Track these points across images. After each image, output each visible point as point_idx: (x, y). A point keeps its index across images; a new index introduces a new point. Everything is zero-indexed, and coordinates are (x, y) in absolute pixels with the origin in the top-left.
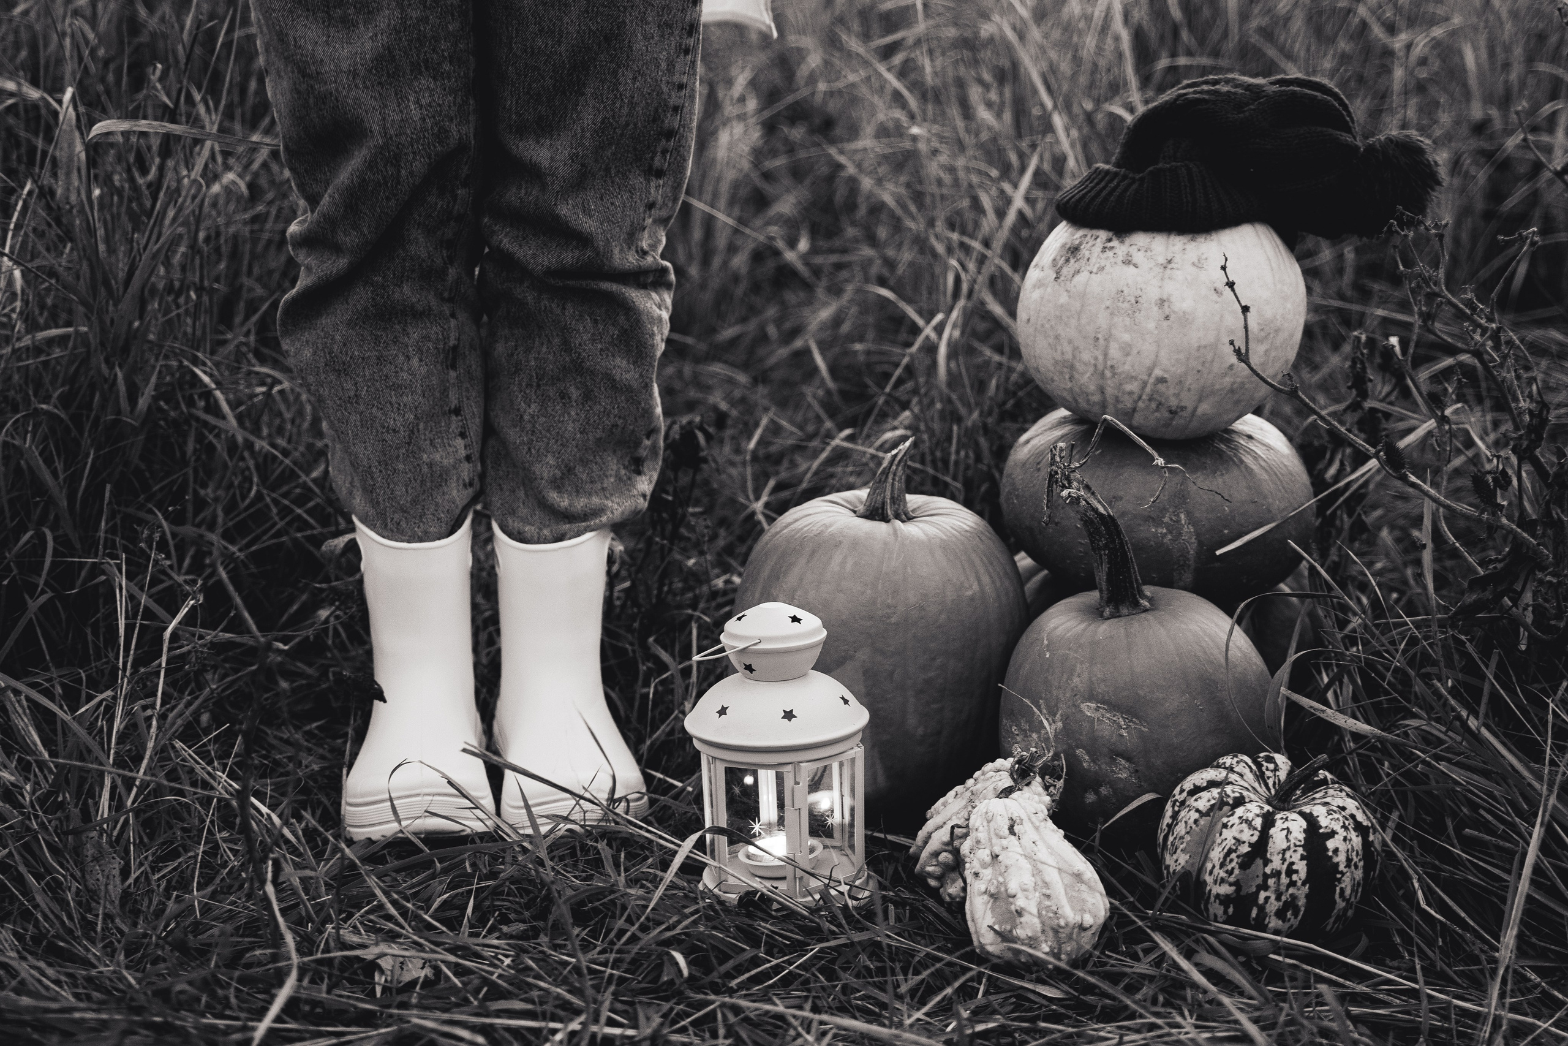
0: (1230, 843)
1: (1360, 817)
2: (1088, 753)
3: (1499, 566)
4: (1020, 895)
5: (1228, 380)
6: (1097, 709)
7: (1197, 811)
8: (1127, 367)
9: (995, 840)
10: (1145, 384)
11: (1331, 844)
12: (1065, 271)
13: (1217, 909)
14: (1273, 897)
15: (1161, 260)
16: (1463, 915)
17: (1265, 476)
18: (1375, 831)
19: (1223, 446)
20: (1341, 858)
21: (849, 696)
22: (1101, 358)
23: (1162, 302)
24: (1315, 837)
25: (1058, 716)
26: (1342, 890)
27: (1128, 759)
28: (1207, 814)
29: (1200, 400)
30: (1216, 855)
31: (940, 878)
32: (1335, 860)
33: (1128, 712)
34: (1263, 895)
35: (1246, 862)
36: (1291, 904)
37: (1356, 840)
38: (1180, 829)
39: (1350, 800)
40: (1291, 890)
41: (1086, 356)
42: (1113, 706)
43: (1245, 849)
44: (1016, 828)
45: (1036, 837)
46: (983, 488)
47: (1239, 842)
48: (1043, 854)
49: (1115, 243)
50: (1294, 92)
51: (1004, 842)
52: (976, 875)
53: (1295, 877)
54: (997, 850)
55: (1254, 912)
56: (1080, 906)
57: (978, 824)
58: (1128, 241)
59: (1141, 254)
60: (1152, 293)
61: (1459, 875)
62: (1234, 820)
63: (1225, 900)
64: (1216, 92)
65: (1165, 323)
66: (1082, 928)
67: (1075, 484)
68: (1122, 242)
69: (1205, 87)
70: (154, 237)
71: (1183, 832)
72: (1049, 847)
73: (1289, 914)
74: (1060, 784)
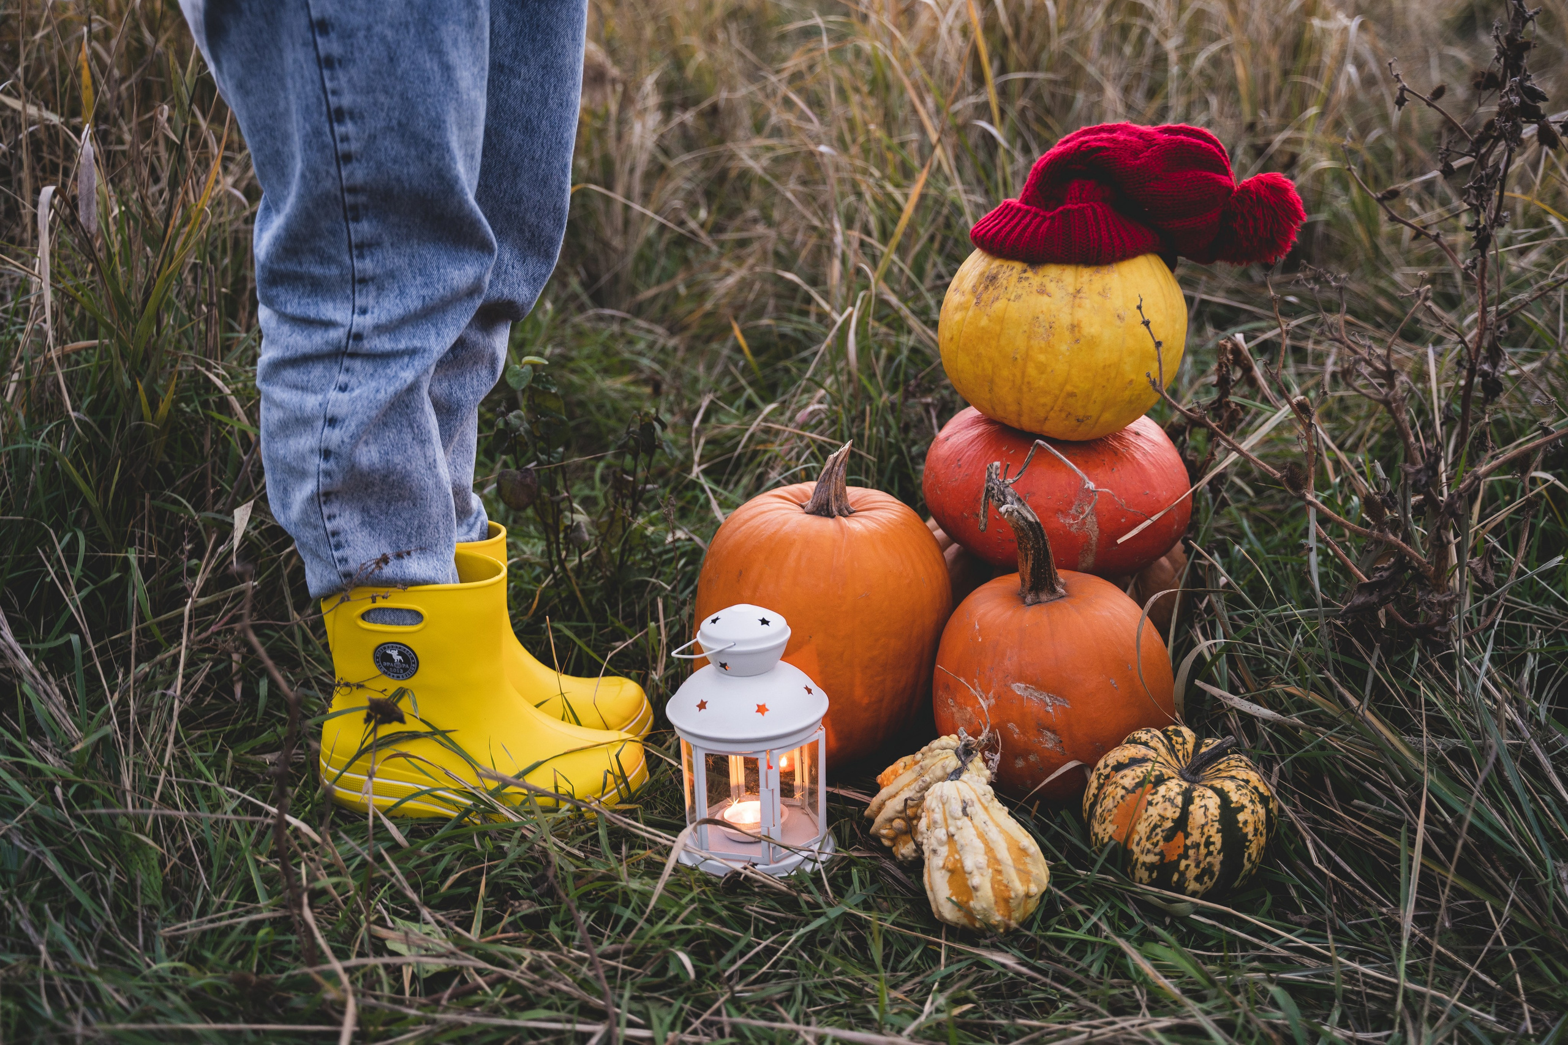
0: (1155, 819)
1: (1262, 789)
2: (1018, 726)
3: (1385, 574)
4: (975, 872)
5: (1127, 393)
6: (1026, 689)
7: (1124, 788)
8: (1041, 383)
9: (950, 821)
10: (1057, 398)
11: (1241, 817)
12: (985, 296)
13: (1144, 874)
14: (1193, 865)
15: (1071, 290)
16: (1349, 870)
17: (1154, 471)
18: (1274, 799)
19: (1116, 444)
20: (1250, 829)
21: (812, 685)
22: (1019, 375)
23: (1074, 327)
24: (1228, 811)
25: (991, 694)
26: (1250, 855)
27: (1054, 732)
28: (1133, 791)
29: (1103, 410)
30: (1142, 828)
31: (894, 840)
32: (1245, 830)
33: (1053, 692)
34: (1183, 863)
35: (1169, 836)
36: (1208, 871)
37: (1261, 811)
38: (1109, 803)
39: (1252, 773)
40: (1209, 859)
41: (1005, 373)
42: (1040, 686)
43: (1169, 824)
44: (969, 810)
45: (985, 817)
46: (893, 460)
47: (1163, 818)
48: (994, 834)
49: (1029, 274)
50: (1182, 141)
51: (959, 823)
52: (934, 851)
53: (1212, 848)
54: (952, 830)
55: (1175, 877)
56: (1025, 875)
57: (934, 805)
58: (1041, 273)
59: (1053, 284)
60: (1065, 319)
61: (1339, 829)
62: (1158, 798)
63: (1150, 868)
64: (1113, 140)
65: (1076, 347)
66: (1028, 896)
67: (1009, 498)
68: (1036, 273)
69: (1104, 135)
70: (167, 260)
71: (1111, 806)
72: (998, 825)
73: (1206, 879)
74: (997, 757)
